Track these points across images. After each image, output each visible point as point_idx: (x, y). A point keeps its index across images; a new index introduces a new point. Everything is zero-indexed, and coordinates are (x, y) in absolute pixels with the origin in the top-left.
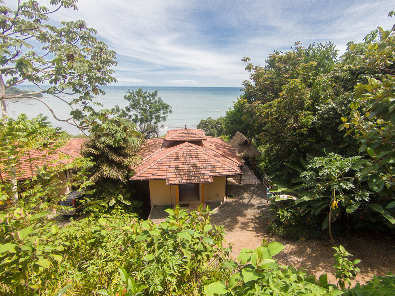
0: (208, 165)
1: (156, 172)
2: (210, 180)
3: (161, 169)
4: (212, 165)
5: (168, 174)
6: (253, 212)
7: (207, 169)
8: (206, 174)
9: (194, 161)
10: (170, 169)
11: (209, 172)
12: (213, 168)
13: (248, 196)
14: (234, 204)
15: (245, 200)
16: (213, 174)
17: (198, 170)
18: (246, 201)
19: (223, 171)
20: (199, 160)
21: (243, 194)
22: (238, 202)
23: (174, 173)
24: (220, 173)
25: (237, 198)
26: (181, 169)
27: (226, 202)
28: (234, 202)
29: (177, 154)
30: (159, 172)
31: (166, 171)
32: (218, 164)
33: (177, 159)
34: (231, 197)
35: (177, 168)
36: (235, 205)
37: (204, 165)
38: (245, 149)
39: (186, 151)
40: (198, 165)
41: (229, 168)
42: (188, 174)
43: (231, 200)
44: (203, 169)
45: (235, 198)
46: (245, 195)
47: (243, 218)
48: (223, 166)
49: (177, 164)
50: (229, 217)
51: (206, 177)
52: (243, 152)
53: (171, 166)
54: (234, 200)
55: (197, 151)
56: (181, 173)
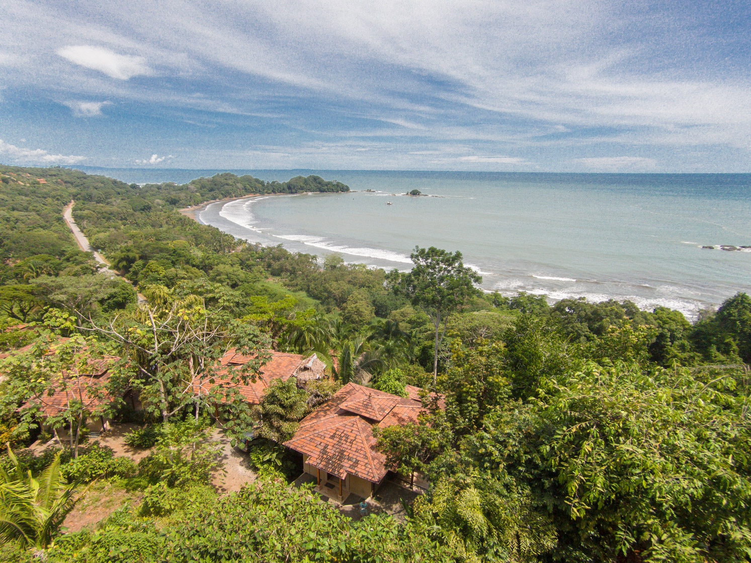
0: (355, 457)
2: (343, 476)
3: (311, 443)
4: (358, 458)
5: (314, 451)
7: (349, 462)
8: (344, 468)
9: (345, 446)
10: (319, 446)
11: (349, 466)
12: (356, 463)
16: (350, 470)
17: (341, 459)
19: (362, 471)
21: (395, 503)
23: (319, 453)
24: (357, 473)
25: (384, 504)
26: (328, 450)
29: (337, 430)
31: (314, 448)
32: (364, 460)
33: (333, 437)
34: (378, 499)
37: (350, 455)
39: (347, 430)
41: (370, 470)
42: (329, 460)
43: (375, 503)
44: (346, 460)
45: (381, 503)
46: (396, 506)
48: (367, 466)
49: (328, 443)
53: (322, 444)
54: (378, 505)
55: (358, 433)
56: (325, 456)
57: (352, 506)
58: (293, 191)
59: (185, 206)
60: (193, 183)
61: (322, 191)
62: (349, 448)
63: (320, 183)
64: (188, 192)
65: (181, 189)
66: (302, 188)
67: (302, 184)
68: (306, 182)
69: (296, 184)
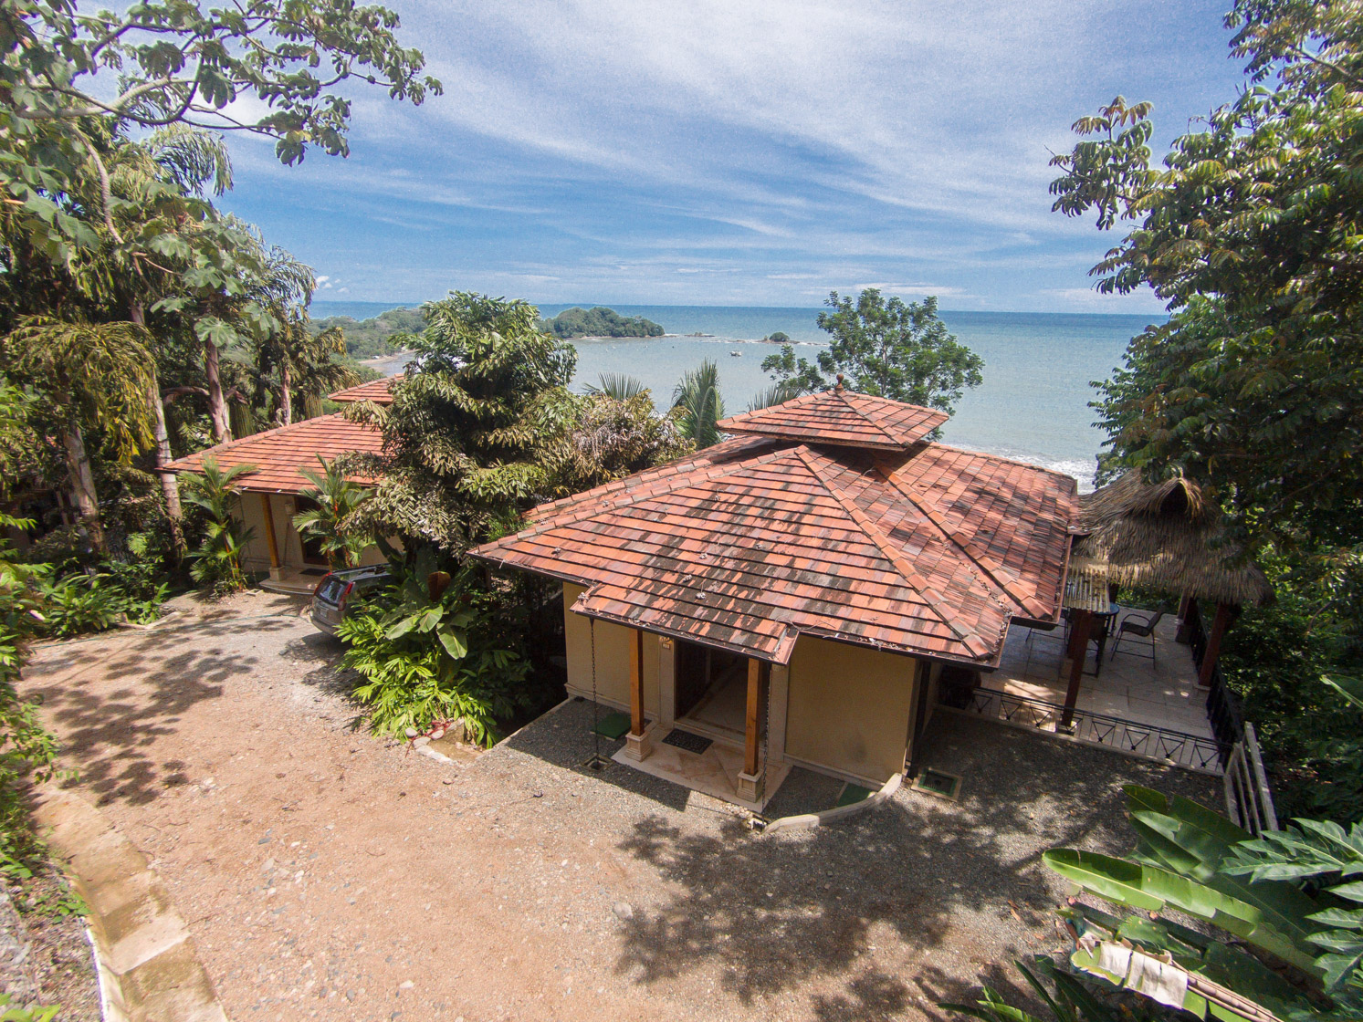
0: (823, 567)
1: (575, 546)
2: (781, 650)
3: (601, 540)
4: (843, 571)
5: (614, 566)
6: (1004, 939)
7: (801, 590)
8: (775, 613)
9: (766, 535)
10: (639, 547)
11: (800, 604)
12: (838, 589)
13: (1049, 822)
14: (928, 832)
15: (1017, 836)
16: (810, 620)
17: (755, 581)
18: (1012, 847)
19: (883, 619)
20: (795, 533)
21: (1033, 797)
22: (962, 828)
23: (638, 570)
24: (853, 629)
25: (973, 802)
26: (682, 556)
27: (889, 803)
28: (936, 819)
29: (718, 489)
30: (586, 548)
31: (613, 553)
32: (878, 576)
33: (702, 509)
34: (938, 783)
35: (668, 549)
36: (933, 843)
37: (799, 564)
38: (1162, 543)
39: (766, 486)
40: (770, 559)
41: (927, 613)
42: (691, 590)
43: (928, 803)
44: (779, 585)
45: (961, 802)
46: (1041, 811)
47: (905, 948)
48: (900, 594)
49: (683, 532)
50: (828, 897)
51: (764, 627)
52: (1145, 556)
53: (652, 537)
54: (946, 809)
55: (818, 492)
56: (669, 578)
57: (812, 819)
58: (565, 334)
59: (369, 354)
60: (386, 317)
61: (615, 335)
62: (788, 539)
63: (611, 321)
64: (375, 332)
65: (362, 328)
66: (580, 330)
67: (579, 322)
68: (587, 318)
69: (568, 322)
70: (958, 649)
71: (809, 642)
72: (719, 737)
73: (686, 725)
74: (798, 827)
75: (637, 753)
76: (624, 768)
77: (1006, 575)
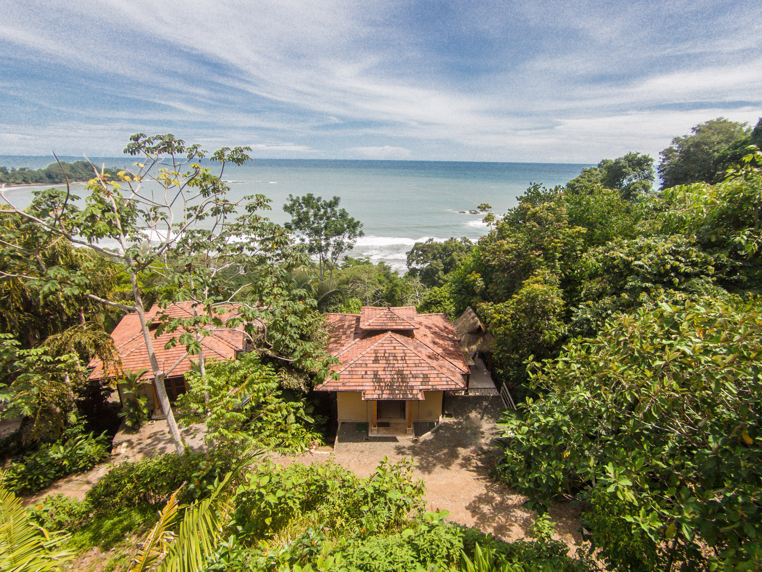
0: (419, 372)
1: (347, 380)
2: (420, 397)
3: (354, 377)
4: (424, 372)
5: (364, 384)
7: (417, 380)
8: (415, 388)
9: (399, 365)
10: (367, 376)
11: (419, 384)
12: (426, 377)
13: (476, 416)
14: (455, 426)
16: (424, 387)
17: (405, 380)
19: (439, 383)
20: (406, 363)
21: (470, 413)
22: (462, 423)
23: (372, 384)
24: (434, 387)
25: (460, 417)
26: (381, 377)
27: (443, 423)
29: (376, 352)
30: (352, 380)
31: (361, 380)
32: (433, 372)
33: (376, 361)
34: (449, 415)
35: (376, 375)
36: (458, 428)
37: (413, 372)
38: (477, 340)
39: (389, 348)
40: (405, 372)
41: (448, 380)
42: (390, 386)
43: (451, 420)
44: (411, 380)
45: (457, 418)
46: (473, 414)
47: (466, 449)
48: (440, 376)
49: (376, 369)
50: (447, 446)
51: (415, 392)
52: (474, 343)
53: (368, 373)
54: (456, 421)
55: (404, 348)
56: (382, 384)
57: (429, 433)
58: (57, 180)
62: (406, 365)
67: (67, 172)
68: (72, 168)
69: (58, 172)
70: (458, 387)
71: (426, 393)
72: (392, 421)
73: (380, 421)
74: (428, 436)
75: (376, 432)
76: (374, 437)
77: (456, 362)
